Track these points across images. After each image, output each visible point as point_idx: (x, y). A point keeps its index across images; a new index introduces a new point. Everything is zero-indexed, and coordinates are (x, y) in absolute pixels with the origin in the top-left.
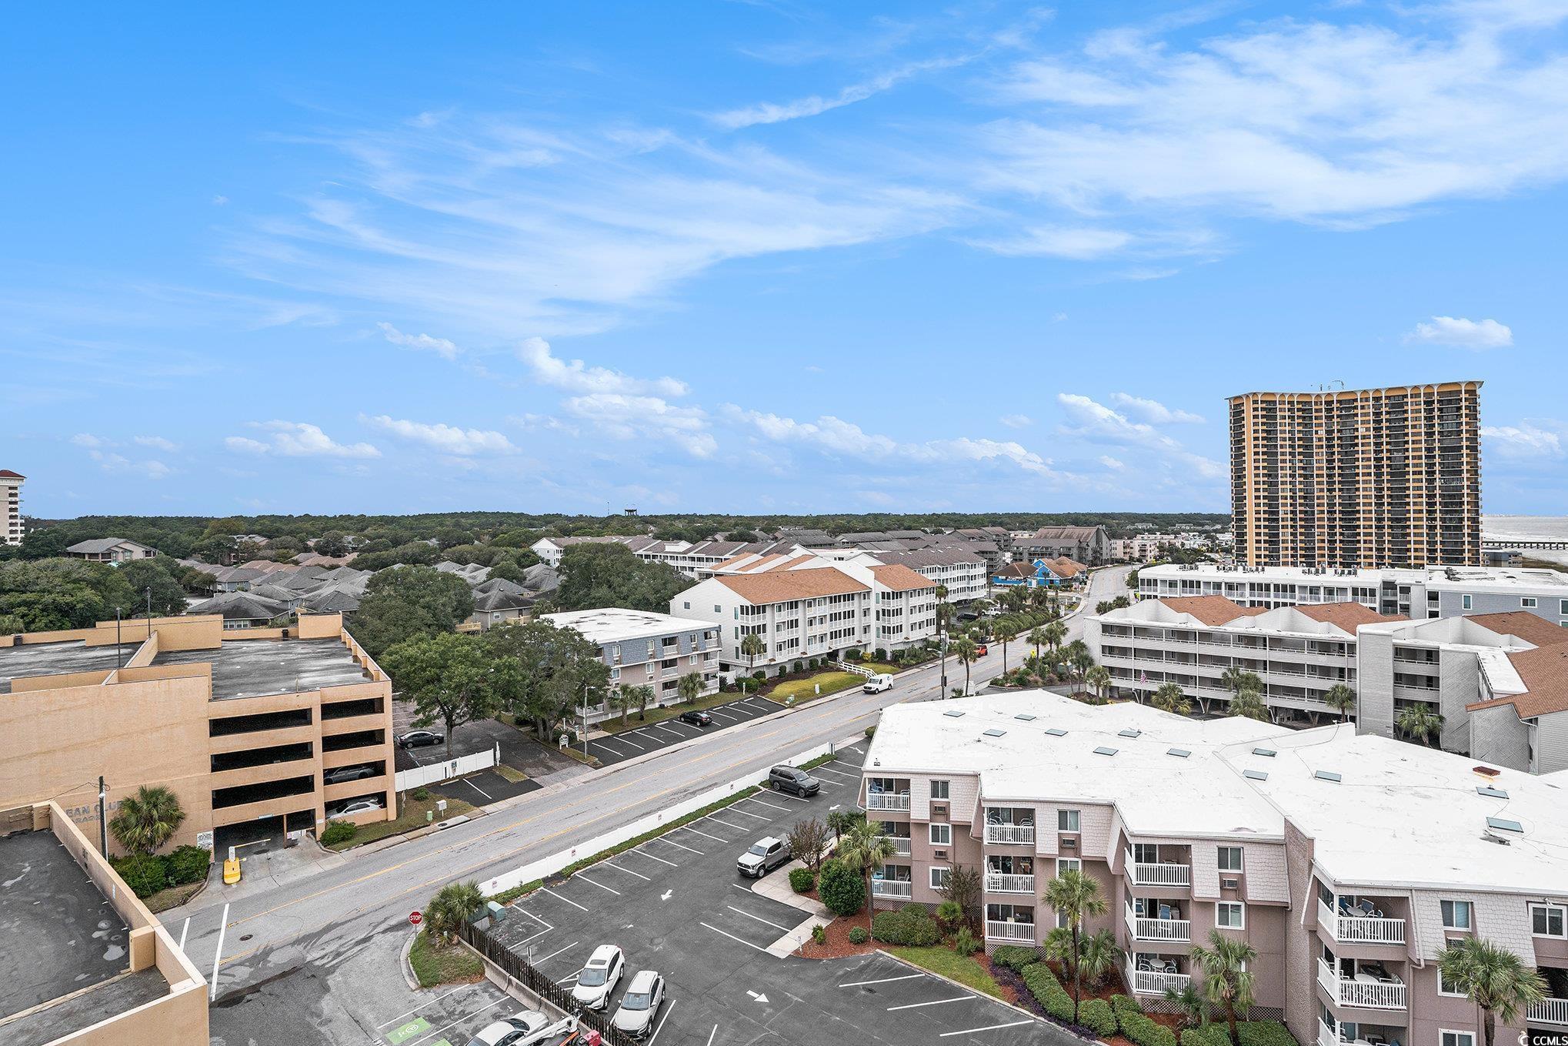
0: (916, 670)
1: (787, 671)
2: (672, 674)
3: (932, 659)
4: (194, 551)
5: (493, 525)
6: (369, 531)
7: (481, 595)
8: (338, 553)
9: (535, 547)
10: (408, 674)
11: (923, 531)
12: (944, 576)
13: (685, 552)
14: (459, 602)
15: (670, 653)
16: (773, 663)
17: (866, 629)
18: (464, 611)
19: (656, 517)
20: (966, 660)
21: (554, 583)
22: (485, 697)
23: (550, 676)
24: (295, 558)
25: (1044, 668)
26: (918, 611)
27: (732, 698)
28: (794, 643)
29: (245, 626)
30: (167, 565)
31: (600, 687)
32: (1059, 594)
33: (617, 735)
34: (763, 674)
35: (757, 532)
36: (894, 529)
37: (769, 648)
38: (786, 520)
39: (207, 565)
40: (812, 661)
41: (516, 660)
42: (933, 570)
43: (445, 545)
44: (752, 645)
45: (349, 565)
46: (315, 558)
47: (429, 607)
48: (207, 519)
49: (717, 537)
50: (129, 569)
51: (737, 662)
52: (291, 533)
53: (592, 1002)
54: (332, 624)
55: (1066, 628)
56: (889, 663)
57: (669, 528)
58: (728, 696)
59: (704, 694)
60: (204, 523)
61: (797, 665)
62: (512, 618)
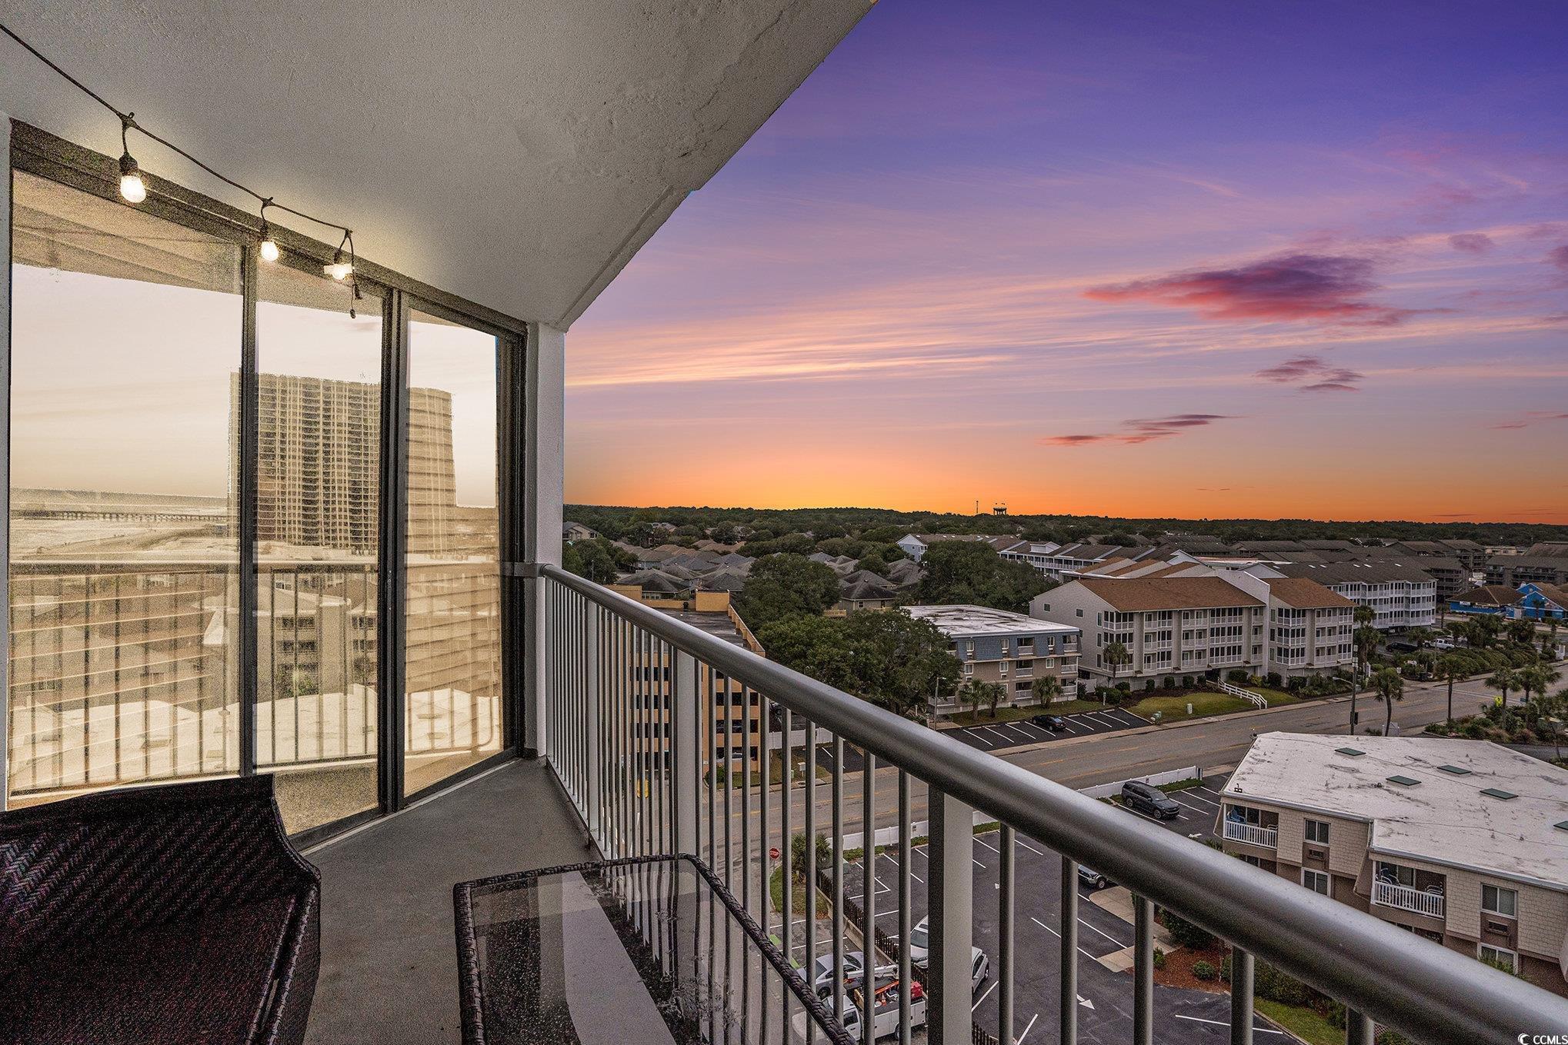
0: (1322, 702)
1: (1156, 685)
2: (1027, 676)
3: (1344, 692)
4: (623, 534)
5: (863, 520)
6: (755, 523)
7: (848, 585)
8: (730, 540)
9: (900, 543)
10: (780, 648)
11: (1351, 541)
12: (1370, 596)
13: (1052, 554)
14: (827, 589)
15: (1026, 653)
16: (1138, 675)
17: (1257, 649)
18: (832, 598)
19: (1026, 517)
20: (1387, 696)
21: (915, 577)
22: (844, 676)
23: (904, 664)
24: (695, 544)
25: (1515, 722)
26: (1327, 633)
27: (1091, 709)
28: (1165, 656)
29: (657, 598)
30: (605, 545)
31: (951, 679)
32: (1558, 630)
33: (967, 728)
34: (1127, 686)
35: (1137, 537)
36: (1311, 538)
37: (1135, 658)
38: (1173, 524)
39: (632, 547)
40: (1187, 679)
41: (872, 646)
42: (1354, 588)
43: (819, 538)
44: (1115, 654)
45: (738, 552)
46: (711, 545)
47: (801, 592)
48: (633, 509)
49: (1090, 539)
50: (580, 546)
51: (1099, 670)
52: (694, 522)
53: (919, 961)
54: (720, 601)
55: (1557, 674)
56: (1285, 690)
57: (1038, 528)
58: (1085, 705)
59: (1061, 700)
60: (631, 512)
61: (1168, 681)
62: (875, 607)
